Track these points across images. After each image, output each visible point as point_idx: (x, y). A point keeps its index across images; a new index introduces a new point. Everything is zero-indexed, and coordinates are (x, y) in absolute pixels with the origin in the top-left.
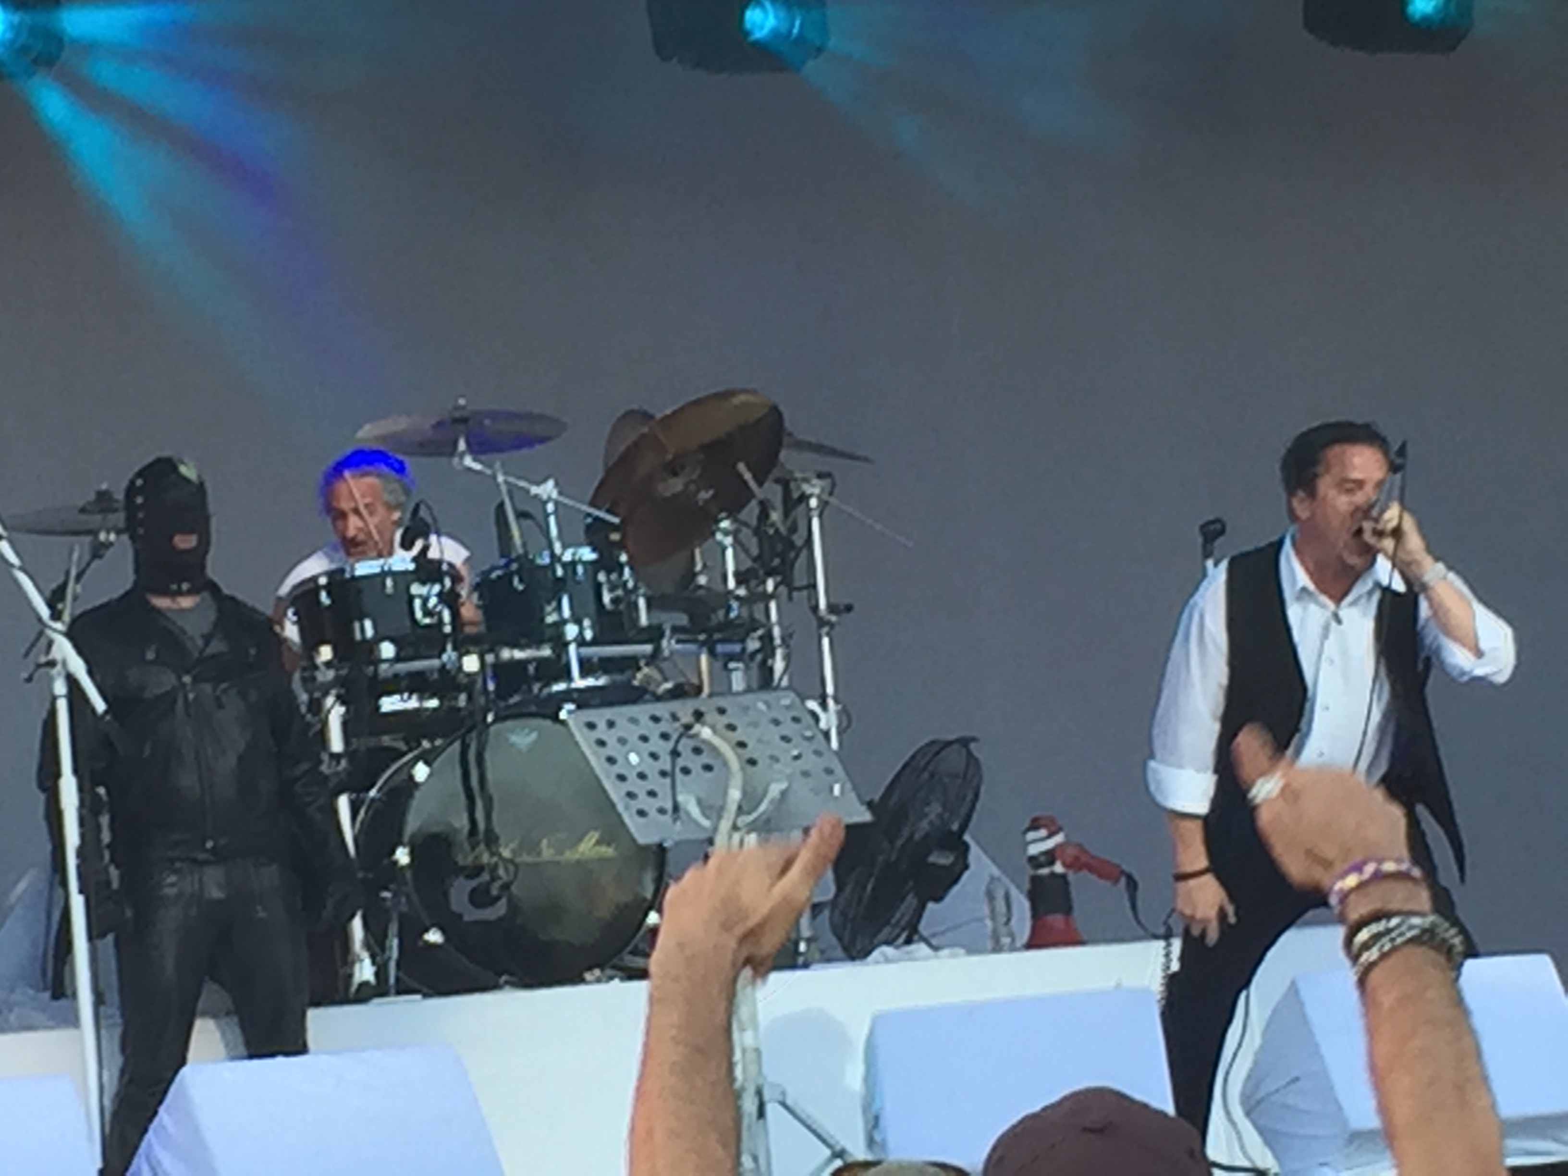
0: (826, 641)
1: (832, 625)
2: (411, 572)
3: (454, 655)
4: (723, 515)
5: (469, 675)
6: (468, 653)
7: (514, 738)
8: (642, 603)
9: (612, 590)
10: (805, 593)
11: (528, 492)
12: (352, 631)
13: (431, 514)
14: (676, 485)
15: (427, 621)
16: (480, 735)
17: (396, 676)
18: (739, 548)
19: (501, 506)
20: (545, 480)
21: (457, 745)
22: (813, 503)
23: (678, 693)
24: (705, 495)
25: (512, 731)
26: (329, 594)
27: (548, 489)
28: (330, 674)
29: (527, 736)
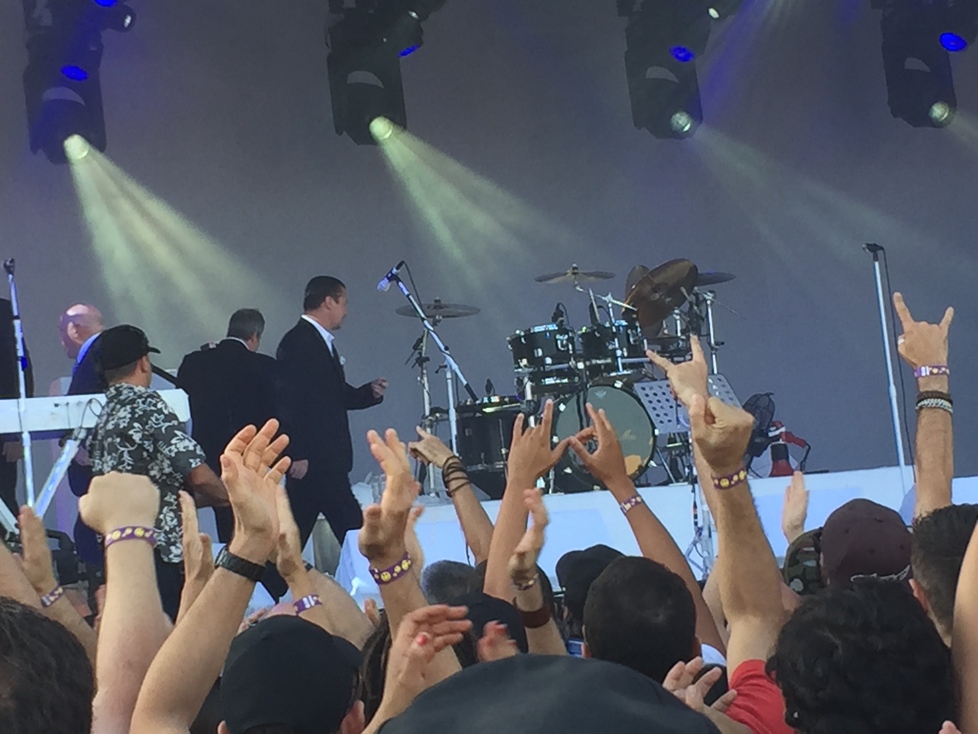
0: (714, 356)
1: (716, 350)
2: (557, 330)
3: (574, 362)
4: (676, 308)
5: (580, 370)
6: (579, 361)
7: (597, 394)
8: (645, 341)
9: (633, 337)
10: (705, 338)
11: (601, 299)
12: (533, 353)
13: (564, 308)
15: (562, 349)
16: (584, 394)
17: (552, 371)
18: (682, 320)
19: (592, 304)
20: (607, 295)
21: (575, 398)
22: (709, 302)
24: (668, 300)
25: (597, 392)
26: (525, 340)
27: (609, 298)
28: (527, 370)
29: (601, 393)
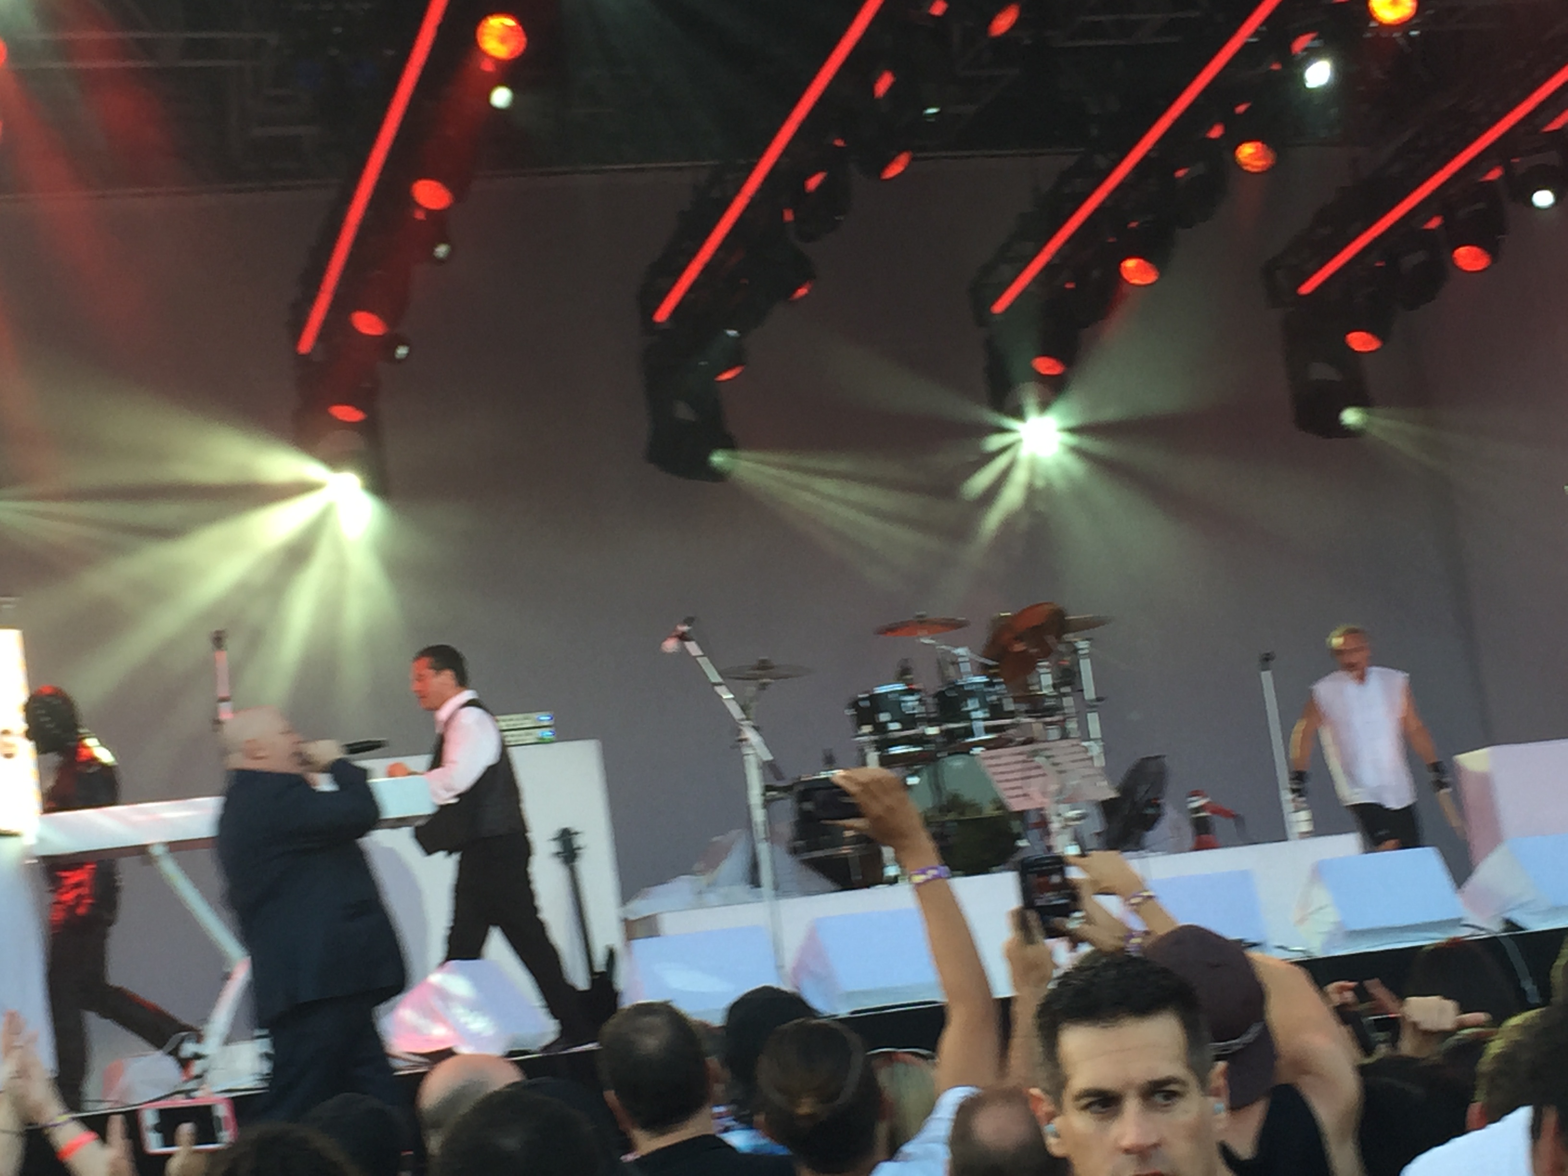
2: (904, 690)
3: (925, 727)
5: (932, 736)
6: (929, 726)
7: (952, 764)
12: (877, 718)
13: (913, 665)
14: (1019, 647)
15: (909, 712)
16: (941, 764)
17: (899, 738)
21: (930, 768)
22: (1082, 652)
23: (1029, 741)
25: (951, 761)
26: (867, 703)
27: (963, 651)
28: (870, 738)
29: (957, 763)
